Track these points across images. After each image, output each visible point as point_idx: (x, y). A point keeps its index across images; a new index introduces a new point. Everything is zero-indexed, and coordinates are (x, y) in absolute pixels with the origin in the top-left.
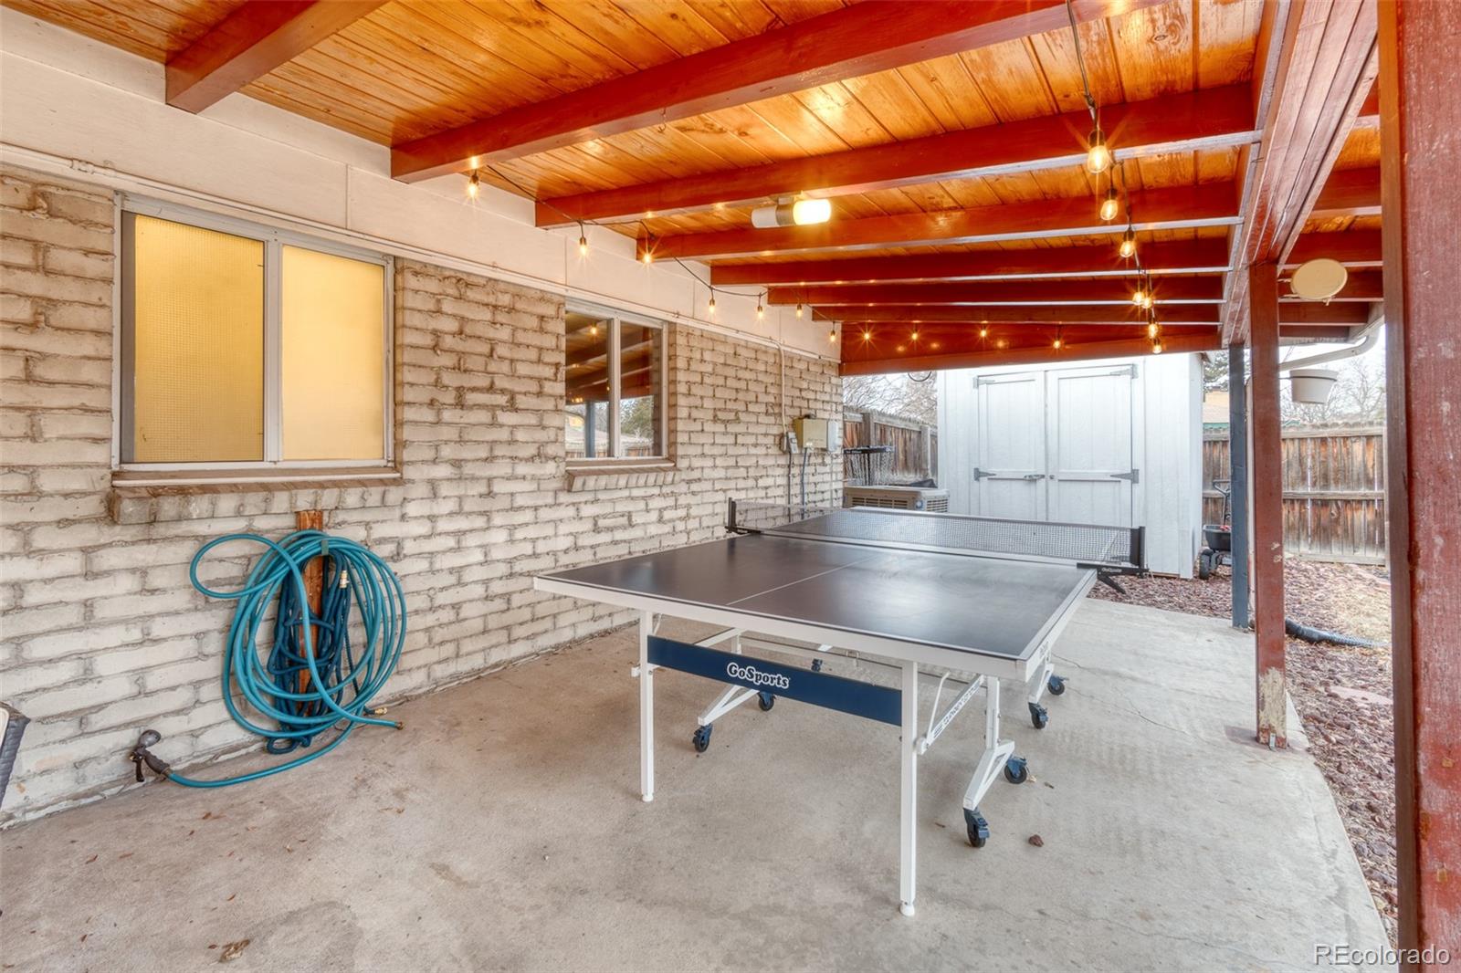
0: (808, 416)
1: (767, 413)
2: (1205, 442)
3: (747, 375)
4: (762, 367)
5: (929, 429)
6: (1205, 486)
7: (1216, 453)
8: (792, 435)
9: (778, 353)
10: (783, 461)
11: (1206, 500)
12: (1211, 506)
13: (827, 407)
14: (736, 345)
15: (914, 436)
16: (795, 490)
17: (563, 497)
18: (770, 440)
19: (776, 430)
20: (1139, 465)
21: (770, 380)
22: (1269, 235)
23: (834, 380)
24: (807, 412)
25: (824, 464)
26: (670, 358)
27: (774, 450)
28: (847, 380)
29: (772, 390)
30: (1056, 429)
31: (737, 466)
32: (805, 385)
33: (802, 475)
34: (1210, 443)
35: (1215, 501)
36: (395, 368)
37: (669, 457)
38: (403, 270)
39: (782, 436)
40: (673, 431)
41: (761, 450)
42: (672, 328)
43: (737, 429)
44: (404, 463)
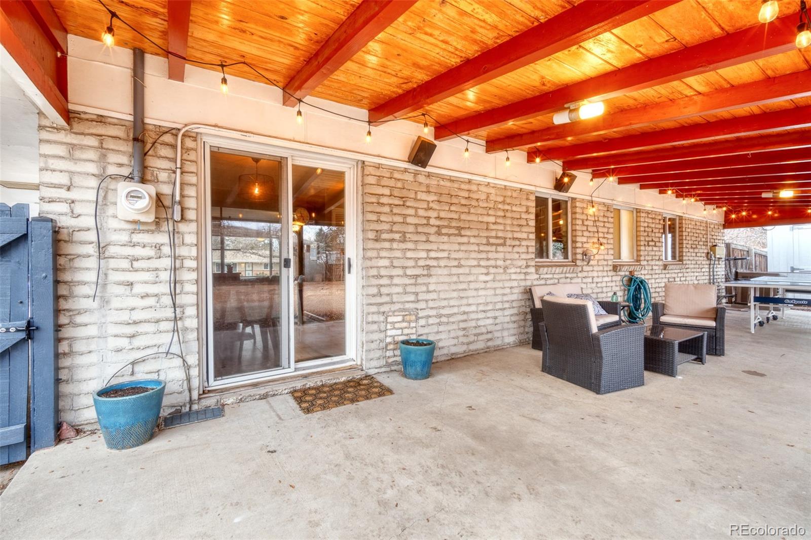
0: (716, 246)
1: (704, 245)
3: (698, 231)
4: (702, 228)
5: (754, 250)
8: (712, 253)
9: (706, 223)
10: (708, 262)
13: (720, 241)
14: (696, 221)
15: (745, 253)
16: (711, 274)
17: (664, 272)
18: (704, 255)
19: (706, 251)
21: (704, 232)
23: (722, 231)
24: (715, 244)
25: (719, 264)
26: (680, 227)
27: (705, 259)
28: (726, 230)
29: (705, 236)
31: (696, 264)
32: (713, 234)
33: (713, 268)
36: (637, 236)
37: (680, 261)
38: (640, 212)
39: (708, 253)
40: (681, 252)
41: (702, 259)
42: (681, 218)
43: (696, 250)
44: (640, 261)
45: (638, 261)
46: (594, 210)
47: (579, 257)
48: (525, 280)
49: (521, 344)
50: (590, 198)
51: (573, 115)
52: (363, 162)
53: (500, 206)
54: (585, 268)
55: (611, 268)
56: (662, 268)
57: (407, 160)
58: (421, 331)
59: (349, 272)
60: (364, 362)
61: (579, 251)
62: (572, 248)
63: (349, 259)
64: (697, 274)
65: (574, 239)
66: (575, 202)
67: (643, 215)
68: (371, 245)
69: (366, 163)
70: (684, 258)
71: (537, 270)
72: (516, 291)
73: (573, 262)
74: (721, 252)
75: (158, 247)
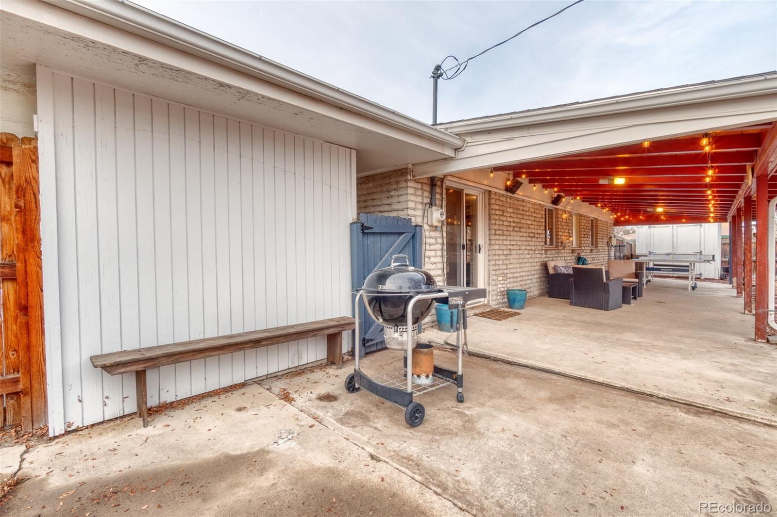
0: (611, 237)
1: (606, 237)
2: (722, 244)
3: (604, 228)
4: (605, 226)
6: (722, 258)
7: (726, 247)
8: (610, 242)
9: (607, 222)
10: (608, 248)
11: (722, 262)
12: (724, 263)
13: (613, 235)
14: (603, 222)
15: (621, 242)
16: (609, 255)
18: (606, 243)
19: (607, 241)
20: (702, 249)
21: (606, 229)
22: (750, 192)
23: (613, 228)
26: (596, 226)
27: (607, 245)
28: (615, 227)
29: (606, 231)
30: (676, 240)
31: (603, 249)
32: (610, 229)
33: (610, 252)
34: (723, 244)
35: (725, 262)
36: (579, 231)
37: (596, 247)
38: (581, 216)
39: (608, 242)
40: (597, 241)
41: (605, 246)
42: (596, 219)
43: (603, 241)
44: (581, 247)
45: (580, 247)
46: (566, 215)
47: (560, 244)
48: (541, 258)
49: (541, 295)
50: (564, 208)
51: (611, 182)
52: (490, 191)
53: (533, 214)
54: (563, 251)
55: (570, 251)
56: (590, 251)
57: (504, 189)
58: (509, 286)
59: (480, 252)
60: (490, 302)
61: (560, 241)
62: (556, 238)
63: (479, 245)
64: (603, 256)
65: (557, 233)
66: (558, 211)
67: (583, 218)
68: (493, 237)
69: (492, 192)
70: (599, 245)
71: (545, 252)
72: (538, 264)
73: (556, 247)
74: (614, 242)
75: (436, 238)
